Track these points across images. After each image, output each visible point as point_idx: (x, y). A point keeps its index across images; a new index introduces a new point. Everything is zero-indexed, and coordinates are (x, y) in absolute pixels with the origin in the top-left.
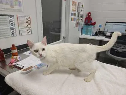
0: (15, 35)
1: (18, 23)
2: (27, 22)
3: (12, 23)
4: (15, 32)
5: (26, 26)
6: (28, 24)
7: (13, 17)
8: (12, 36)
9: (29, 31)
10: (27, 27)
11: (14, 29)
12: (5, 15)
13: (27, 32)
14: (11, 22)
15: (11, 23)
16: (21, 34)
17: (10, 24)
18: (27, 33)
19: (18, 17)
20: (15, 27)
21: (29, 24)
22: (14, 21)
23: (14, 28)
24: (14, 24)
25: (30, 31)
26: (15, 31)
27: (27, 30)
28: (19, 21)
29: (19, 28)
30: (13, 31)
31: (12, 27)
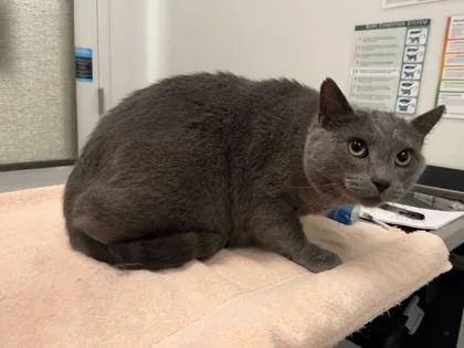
0: (411, 109)
1: (444, 54)
3: (415, 57)
4: (417, 98)
7: (424, 31)
11: (416, 84)
12: (394, 25)
14: (411, 53)
15: (410, 57)
17: (406, 59)
19: (452, 22)
20: (421, 72)
22: (425, 45)
23: (417, 76)
24: (420, 59)
26: (414, 93)
28: (449, 45)
29: (440, 80)
30: (408, 92)
31: (408, 75)
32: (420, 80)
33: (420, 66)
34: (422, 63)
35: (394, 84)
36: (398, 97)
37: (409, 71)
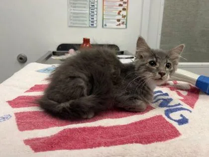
0: (95, 25)
1: (103, 5)
2: (120, 5)
3: (94, 6)
4: (96, 21)
5: (118, 12)
6: (121, 10)
8: (90, 27)
9: (121, 22)
10: (119, 14)
11: (95, 16)
13: (118, 23)
14: (92, 4)
15: (92, 6)
16: (106, 25)
17: (91, 6)
18: (118, 25)
20: (97, 11)
21: (124, 9)
22: (97, 2)
23: (95, 13)
24: (96, 7)
25: (123, 23)
26: (95, 19)
27: (119, 20)
28: (105, 2)
29: (103, 15)
30: (93, 19)
31: (92, 12)
32: (97, 14)
33: (96, 9)
34: (97, 8)
35: (87, 16)
36: (90, 20)
37: (93, 11)
